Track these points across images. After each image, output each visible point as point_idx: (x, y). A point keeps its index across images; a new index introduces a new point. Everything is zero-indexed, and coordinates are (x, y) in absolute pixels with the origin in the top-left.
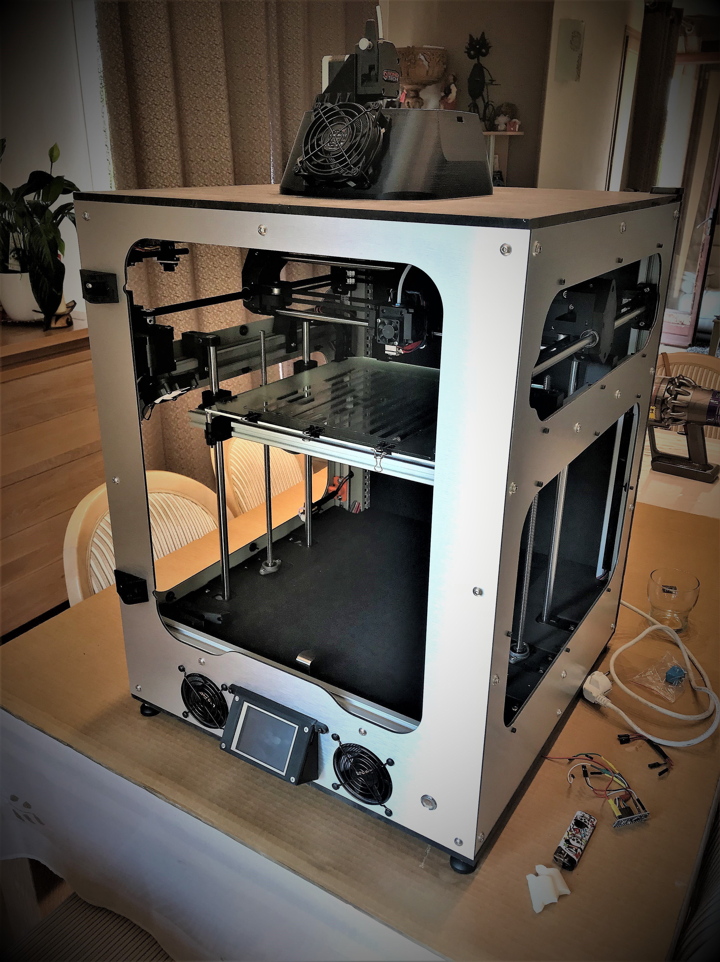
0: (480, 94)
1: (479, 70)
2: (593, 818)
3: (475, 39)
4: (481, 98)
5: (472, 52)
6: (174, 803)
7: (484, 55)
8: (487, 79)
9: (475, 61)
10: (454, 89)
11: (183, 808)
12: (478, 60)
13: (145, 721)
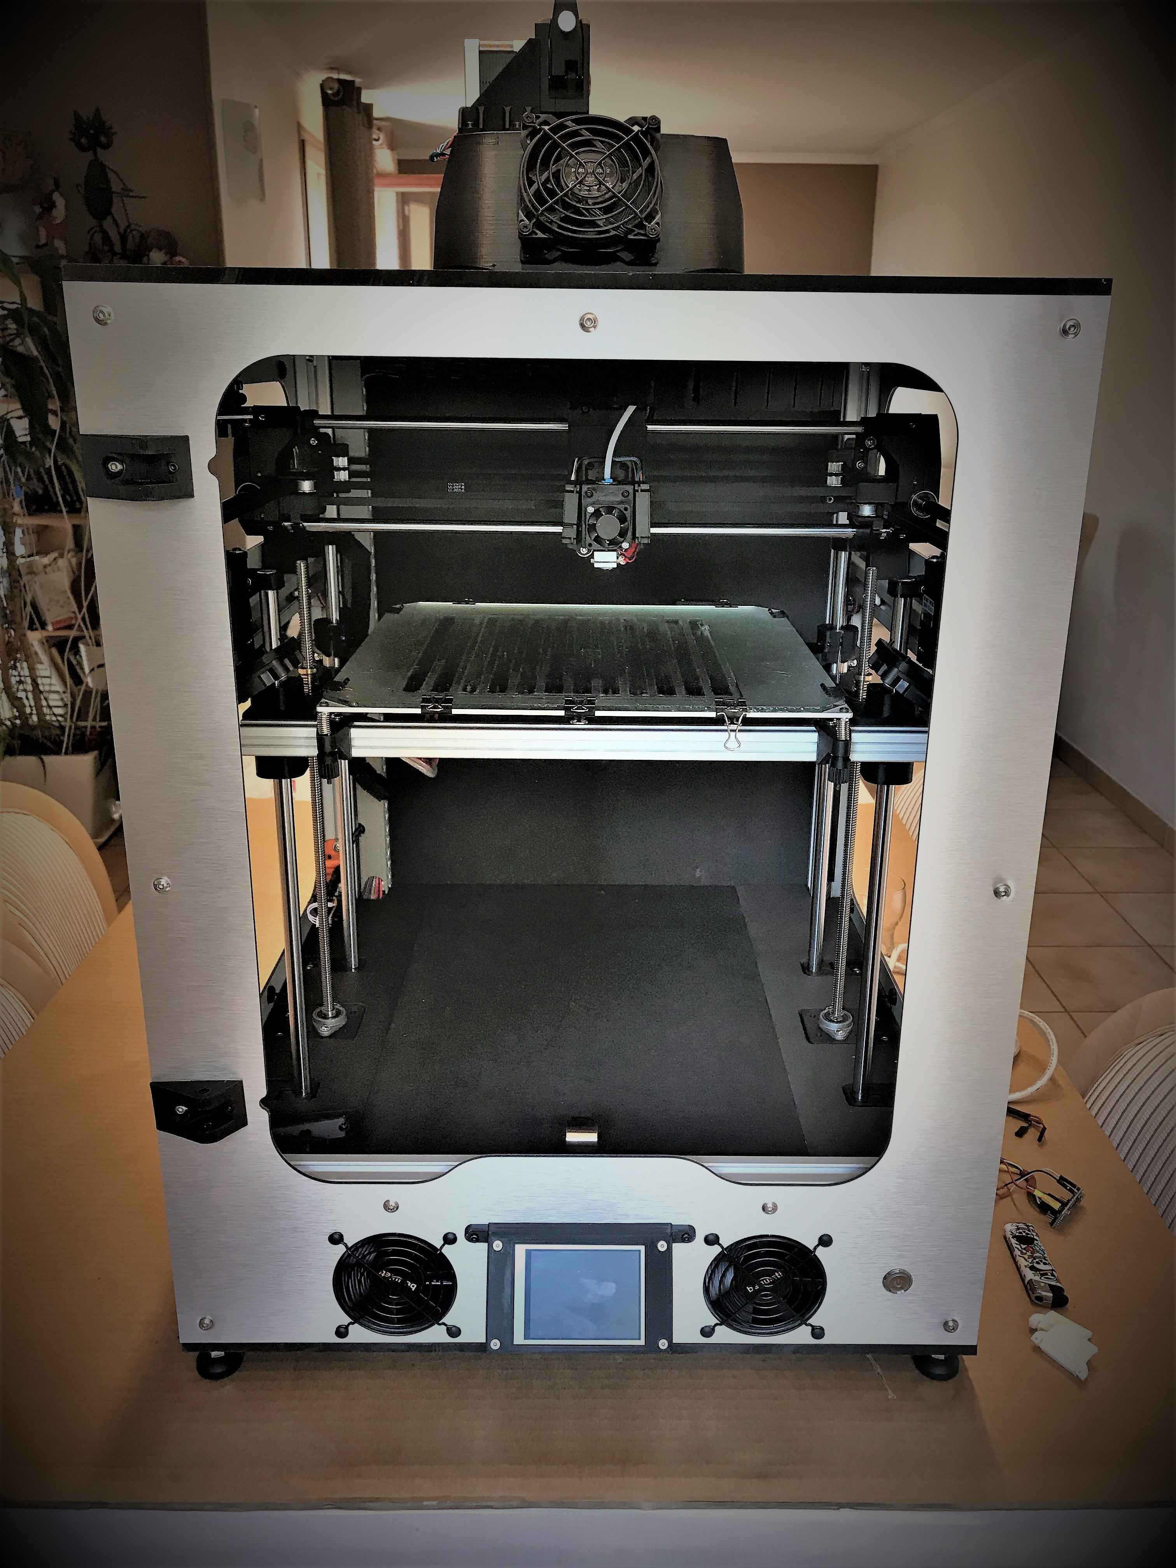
0: (108, 212)
1: (98, 171)
2: (1030, 1225)
3: (85, 119)
4: (109, 218)
5: (83, 140)
6: (417, 1504)
7: (106, 147)
8: (116, 186)
9: (89, 155)
10: (59, 201)
11: (444, 1503)
12: (95, 154)
13: (228, 1389)
